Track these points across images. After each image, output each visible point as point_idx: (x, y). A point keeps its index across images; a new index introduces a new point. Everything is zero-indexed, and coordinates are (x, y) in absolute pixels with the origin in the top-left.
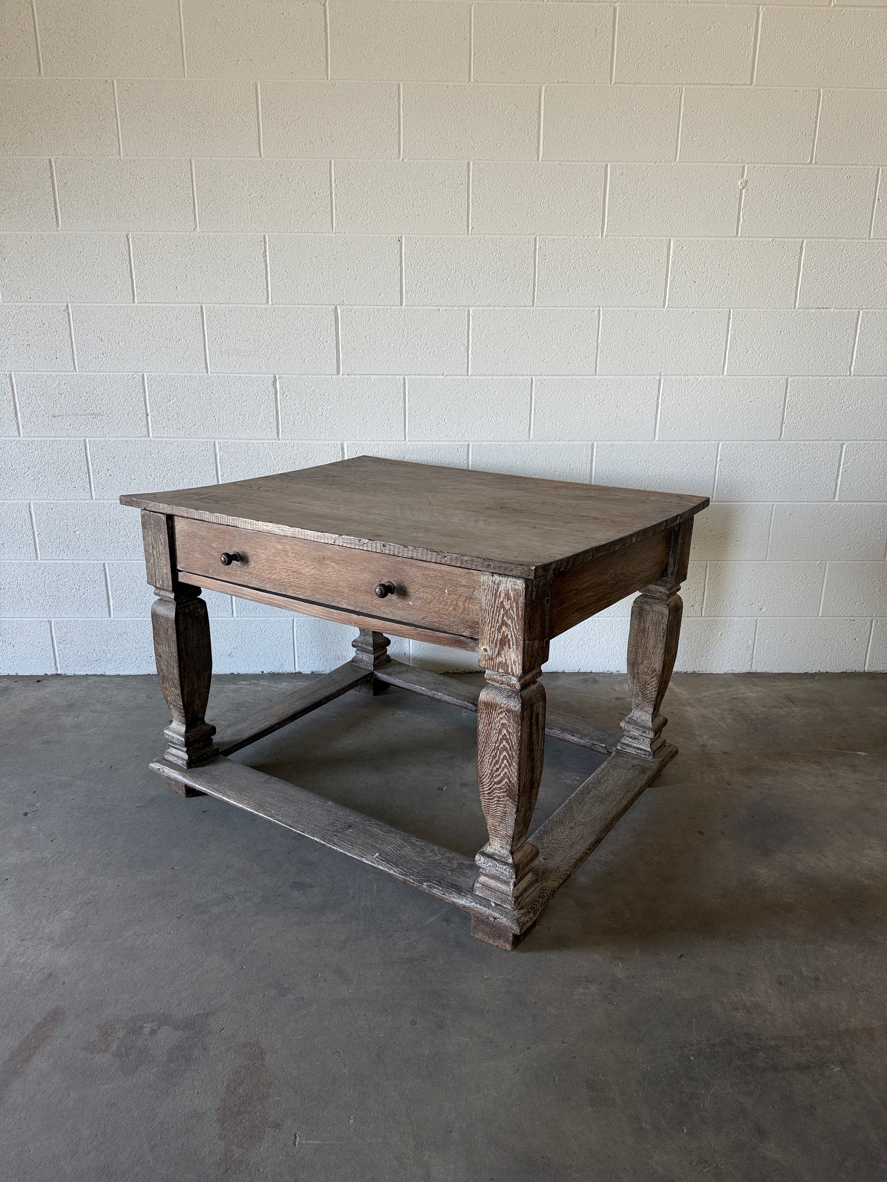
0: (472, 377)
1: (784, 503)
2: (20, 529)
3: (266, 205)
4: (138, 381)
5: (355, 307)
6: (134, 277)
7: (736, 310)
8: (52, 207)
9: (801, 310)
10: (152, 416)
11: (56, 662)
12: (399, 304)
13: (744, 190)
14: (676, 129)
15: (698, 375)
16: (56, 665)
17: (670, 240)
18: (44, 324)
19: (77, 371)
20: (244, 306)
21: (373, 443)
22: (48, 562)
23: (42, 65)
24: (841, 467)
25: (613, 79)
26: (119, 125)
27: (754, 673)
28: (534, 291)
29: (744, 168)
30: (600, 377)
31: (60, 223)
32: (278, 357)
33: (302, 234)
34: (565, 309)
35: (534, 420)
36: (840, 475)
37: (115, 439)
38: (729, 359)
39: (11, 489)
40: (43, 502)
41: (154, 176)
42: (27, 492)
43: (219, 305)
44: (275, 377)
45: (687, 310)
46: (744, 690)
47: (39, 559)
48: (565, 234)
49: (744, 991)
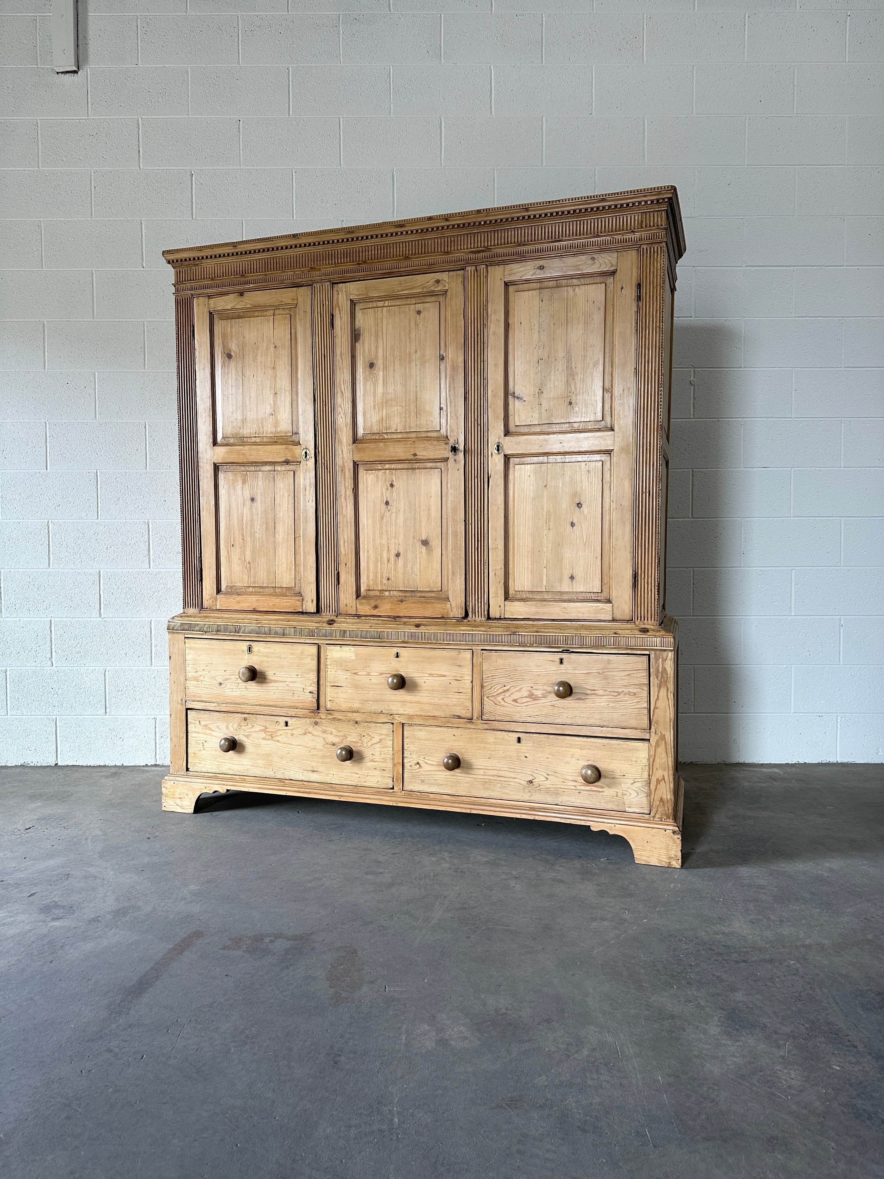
7: (697, 469)
9: (747, 469)
11: (156, 754)
16: (155, 757)
22: (159, 668)
24: (794, 588)
29: (692, 371)
36: (794, 594)
39: (138, 609)
40: (163, 619)
42: (150, 611)
47: (153, 665)
49: (723, 925)
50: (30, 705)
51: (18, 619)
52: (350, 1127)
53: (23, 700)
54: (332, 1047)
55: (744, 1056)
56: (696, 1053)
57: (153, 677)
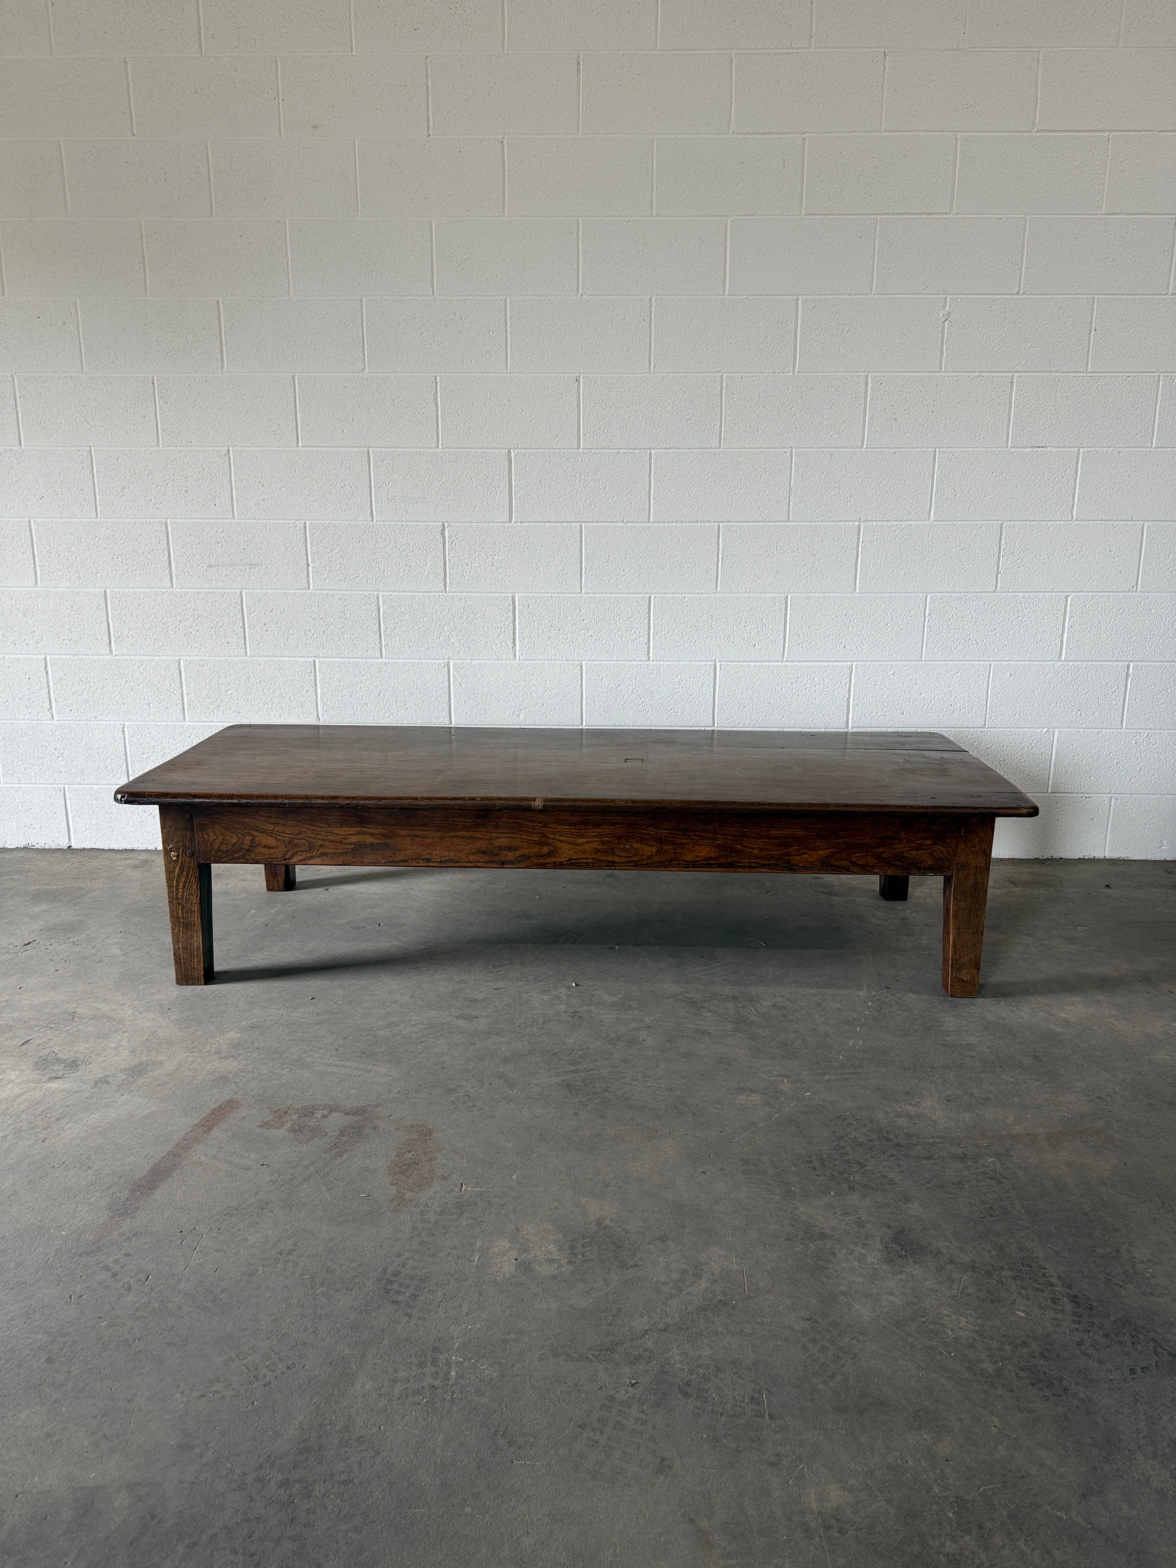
0: (654, 524)
1: (1003, 662)
2: (168, 687)
3: (438, 344)
4: (299, 529)
5: (530, 451)
6: (299, 420)
7: (942, 449)
8: (218, 349)
9: (1014, 450)
10: (313, 567)
12: (577, 447)
13: (946, 323)
14: (871, 261)
15: (902, 521)
17: (867, 376)
18: (204, 470)
19: (237, 518)
20: (413, 450)
21: (546, 595)
22: (196, 724)
23: (214, 206)
24: (1067, 622)
25: (803, 210)
26: (290, 265)
28: (721, 431)
29: (945, 299)
30: (794, 523)
31: (225, 364)
32: (447, 504)
33: (475, 375)
34: (754, 450)
35: (722, 570)
36: (1066, 631)
37: (273, 590)
38: (935, 504)
39: (161, 644)
40: (194, 658)
41: (323, 317)
42: (177, 647)
43: (386, 450)
44: (443, 525)
45: (888, 450)
47: (187, 720)
48: (753, 371)
49: (910, 1104)
50: (29, 771)
52: (395, 1381)
53: (19, 764)
54: (385, 1270)
55: (905, 1294)
56: (844, 1288)
57: (187, 735)
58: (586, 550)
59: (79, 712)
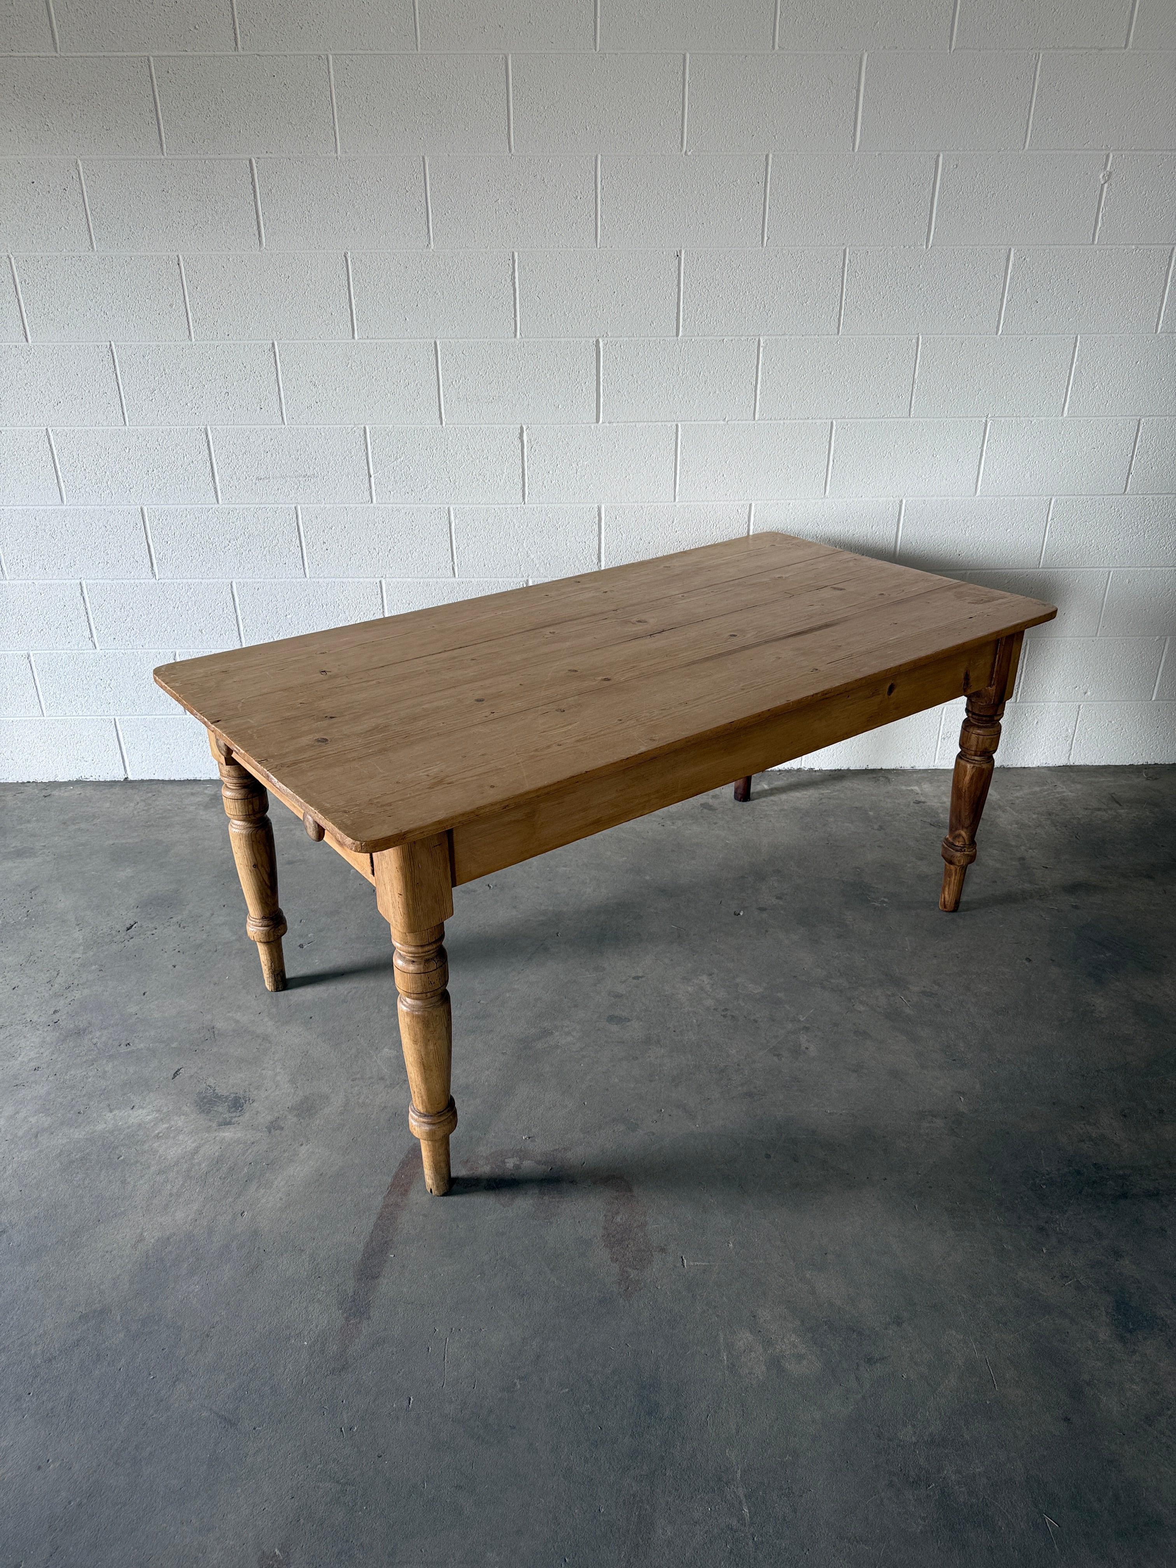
0: (759, 422)
1: (1123, 569)
2: (221, 613)
3: (516, 213)
4: (358, 436)
5: (621, 339)
6: (354, 307)
7: (1083, 336)
8: (253, 221)
9: (1164, 335)
10: (376, 479)
12: (675, 334)
13: (1106, 185)
14: (1028, 108)
15: (1033, 416)
17: (1010, 249)
18: (245, 367)
19: (286, 423)
21: (636, 505)
23: (239, 36)
25: (953, 43)
26: (335, 114)
27: (1071, 766)
28: (840, 315)
29: (1108, 156)
30: (915, 420)
31: (264, 240)
32: (526, 403)
34: (876, 337)
35: (832, 473)
37: (332, 506)
38: (1070, 397)
39: (209, 565)
40: (248, 580)
41: (379, 180)
42: (228, 569)
43: (456, 341)
44: (522, 428)
45: (1025, 336)
46: (1062, 788)
48: (881, 244)
49: (1089, 1123)
50: (74, 703)
51: (30, 582)
53: (62, 696)
55: (1145, 1381)
56: (1086, 1377)
58: (682, 453)
59: (124, 641)
